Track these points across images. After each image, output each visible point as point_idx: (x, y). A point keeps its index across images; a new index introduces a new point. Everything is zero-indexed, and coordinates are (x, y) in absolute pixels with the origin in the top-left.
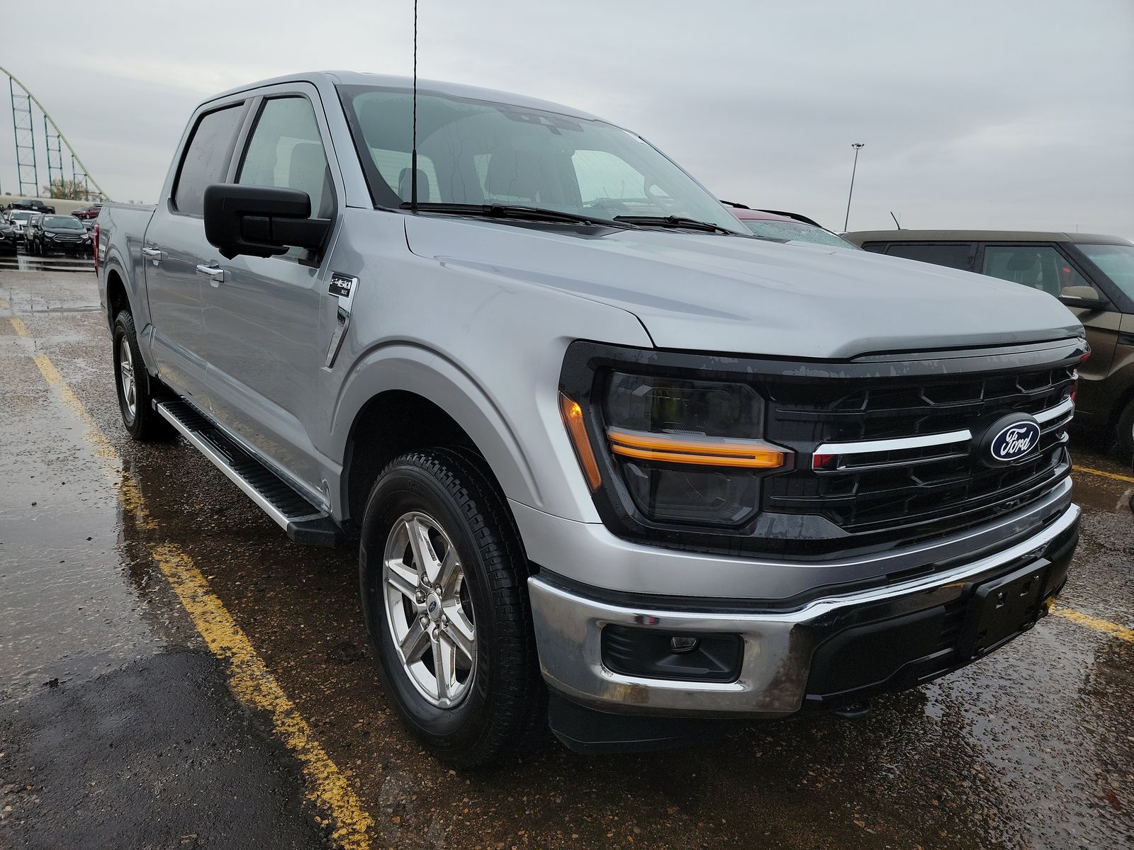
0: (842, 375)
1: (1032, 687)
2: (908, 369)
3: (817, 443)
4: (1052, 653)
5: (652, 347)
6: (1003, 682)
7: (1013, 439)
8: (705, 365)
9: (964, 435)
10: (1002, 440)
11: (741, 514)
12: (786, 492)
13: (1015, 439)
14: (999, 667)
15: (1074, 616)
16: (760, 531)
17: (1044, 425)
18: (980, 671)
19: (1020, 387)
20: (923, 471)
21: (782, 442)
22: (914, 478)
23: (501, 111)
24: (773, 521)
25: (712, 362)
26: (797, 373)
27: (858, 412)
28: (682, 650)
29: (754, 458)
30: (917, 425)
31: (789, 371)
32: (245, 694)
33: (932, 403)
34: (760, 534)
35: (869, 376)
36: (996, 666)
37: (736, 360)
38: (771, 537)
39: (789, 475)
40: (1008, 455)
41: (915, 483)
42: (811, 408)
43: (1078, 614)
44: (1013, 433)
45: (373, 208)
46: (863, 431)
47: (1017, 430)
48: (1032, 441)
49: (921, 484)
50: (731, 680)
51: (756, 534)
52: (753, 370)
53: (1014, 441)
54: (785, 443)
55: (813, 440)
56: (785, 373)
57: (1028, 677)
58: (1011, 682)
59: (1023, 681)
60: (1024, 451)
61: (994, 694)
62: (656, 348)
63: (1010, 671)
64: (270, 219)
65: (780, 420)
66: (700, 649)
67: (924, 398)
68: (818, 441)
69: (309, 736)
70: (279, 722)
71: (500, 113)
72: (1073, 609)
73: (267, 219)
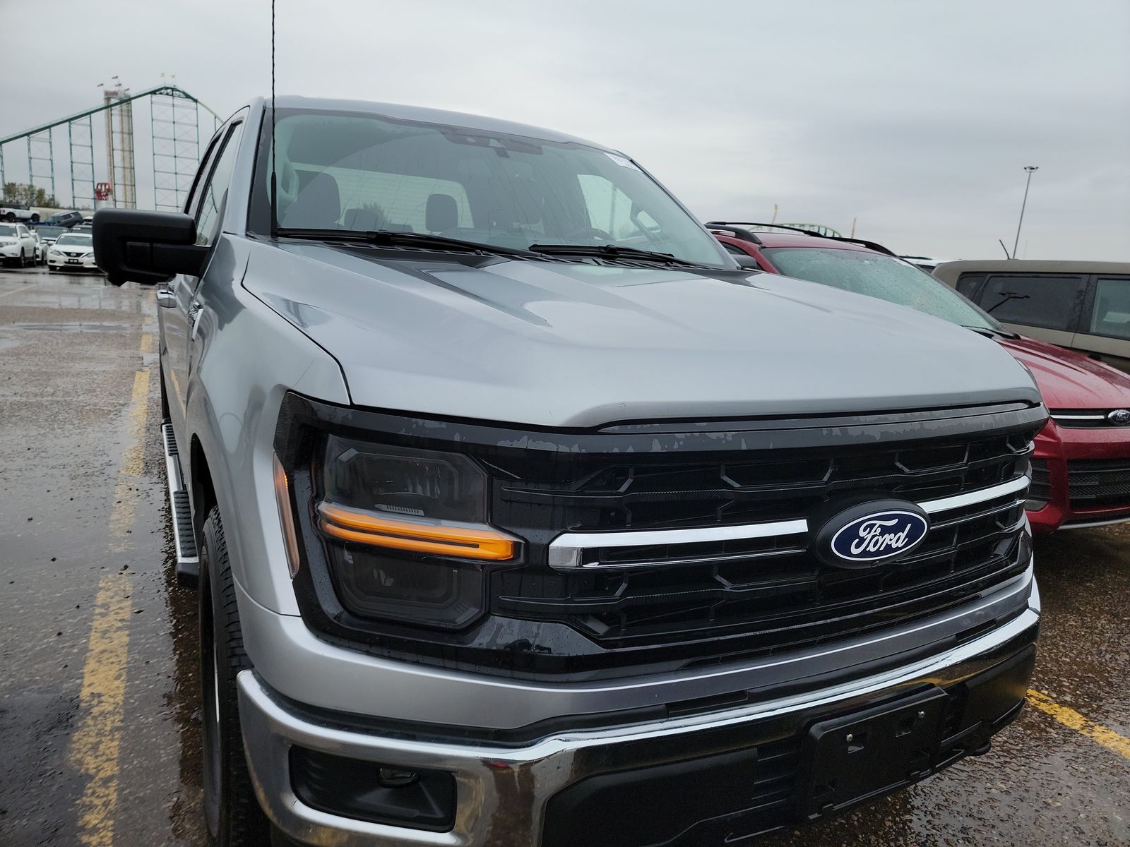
0: (575, 449)
1: (1004, 832)
2: (681, 443)
3: (558, 532)
4: (1053, 785)
5: (349, 404)
6: (969, 823)
7: (872, 533)
8: (404, 430)
9: (799, 526)
10: (852, 534)
11: (464, 616)
12: (520, 594)
13: (877, 533)
14: (974, 799)
15: (1106, 736)
16: (482, 640)
17: (934, 517)
18: (946, 804)
19: (901, 466)
20: (731, 571)
21: (510, 529)
22: (718, 578)
23: (443, 133)
24: (500, 627)
25: (414, 426)
26: (516, 445)
27: (613, 495)
28: (394, 782)
29: (477, 546)
30: (720, 514)
31: (506, 441)
32: (79, 752)
33: (736, 485)
34: (481, 644)
35: (616, 450)
36: (971, 798)
37: (444, 425)
38: (494, 648)
39: (521, 570)
40: (865, 553)
41: (721, 585)
42: (547, 487)
43: (1112, 734)
44: (872, 526)
45: (244, 234)
46: (629, 517)
47: (879, 523)
48: (911, 537)
49: (728, 587)
50: (446, 828)
51: (475, 644)
52: (462, 438)
53: (873, 537)
54: (514, 530)
55: (552, 528)
56: (501, 444)
57: (1006, 818)
58: (980, 823)
59: (997, 823)
60: (898, 549)
61: (950, 838)
62: (353, 406)
63: (985, 808)
64: (151, 245)
65: (506, 501)
66: (420, 783)
67: (725, 478)
68: (558, 529)
69: (110, 812)
70: (90, 791)
71: (442, 136)
72: (1108, 726)
73: (148, 245)
